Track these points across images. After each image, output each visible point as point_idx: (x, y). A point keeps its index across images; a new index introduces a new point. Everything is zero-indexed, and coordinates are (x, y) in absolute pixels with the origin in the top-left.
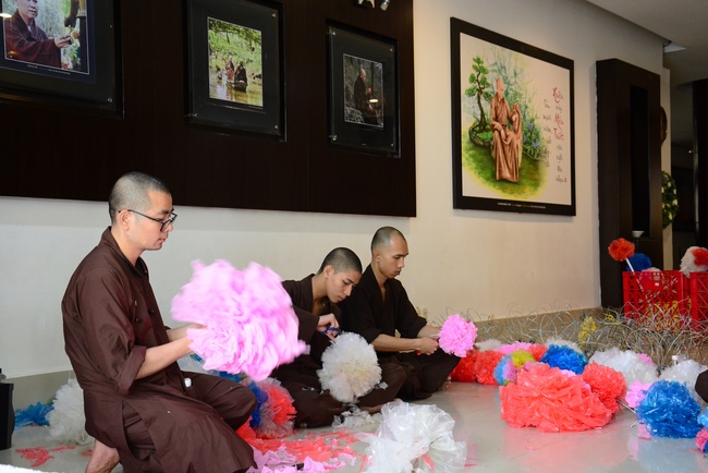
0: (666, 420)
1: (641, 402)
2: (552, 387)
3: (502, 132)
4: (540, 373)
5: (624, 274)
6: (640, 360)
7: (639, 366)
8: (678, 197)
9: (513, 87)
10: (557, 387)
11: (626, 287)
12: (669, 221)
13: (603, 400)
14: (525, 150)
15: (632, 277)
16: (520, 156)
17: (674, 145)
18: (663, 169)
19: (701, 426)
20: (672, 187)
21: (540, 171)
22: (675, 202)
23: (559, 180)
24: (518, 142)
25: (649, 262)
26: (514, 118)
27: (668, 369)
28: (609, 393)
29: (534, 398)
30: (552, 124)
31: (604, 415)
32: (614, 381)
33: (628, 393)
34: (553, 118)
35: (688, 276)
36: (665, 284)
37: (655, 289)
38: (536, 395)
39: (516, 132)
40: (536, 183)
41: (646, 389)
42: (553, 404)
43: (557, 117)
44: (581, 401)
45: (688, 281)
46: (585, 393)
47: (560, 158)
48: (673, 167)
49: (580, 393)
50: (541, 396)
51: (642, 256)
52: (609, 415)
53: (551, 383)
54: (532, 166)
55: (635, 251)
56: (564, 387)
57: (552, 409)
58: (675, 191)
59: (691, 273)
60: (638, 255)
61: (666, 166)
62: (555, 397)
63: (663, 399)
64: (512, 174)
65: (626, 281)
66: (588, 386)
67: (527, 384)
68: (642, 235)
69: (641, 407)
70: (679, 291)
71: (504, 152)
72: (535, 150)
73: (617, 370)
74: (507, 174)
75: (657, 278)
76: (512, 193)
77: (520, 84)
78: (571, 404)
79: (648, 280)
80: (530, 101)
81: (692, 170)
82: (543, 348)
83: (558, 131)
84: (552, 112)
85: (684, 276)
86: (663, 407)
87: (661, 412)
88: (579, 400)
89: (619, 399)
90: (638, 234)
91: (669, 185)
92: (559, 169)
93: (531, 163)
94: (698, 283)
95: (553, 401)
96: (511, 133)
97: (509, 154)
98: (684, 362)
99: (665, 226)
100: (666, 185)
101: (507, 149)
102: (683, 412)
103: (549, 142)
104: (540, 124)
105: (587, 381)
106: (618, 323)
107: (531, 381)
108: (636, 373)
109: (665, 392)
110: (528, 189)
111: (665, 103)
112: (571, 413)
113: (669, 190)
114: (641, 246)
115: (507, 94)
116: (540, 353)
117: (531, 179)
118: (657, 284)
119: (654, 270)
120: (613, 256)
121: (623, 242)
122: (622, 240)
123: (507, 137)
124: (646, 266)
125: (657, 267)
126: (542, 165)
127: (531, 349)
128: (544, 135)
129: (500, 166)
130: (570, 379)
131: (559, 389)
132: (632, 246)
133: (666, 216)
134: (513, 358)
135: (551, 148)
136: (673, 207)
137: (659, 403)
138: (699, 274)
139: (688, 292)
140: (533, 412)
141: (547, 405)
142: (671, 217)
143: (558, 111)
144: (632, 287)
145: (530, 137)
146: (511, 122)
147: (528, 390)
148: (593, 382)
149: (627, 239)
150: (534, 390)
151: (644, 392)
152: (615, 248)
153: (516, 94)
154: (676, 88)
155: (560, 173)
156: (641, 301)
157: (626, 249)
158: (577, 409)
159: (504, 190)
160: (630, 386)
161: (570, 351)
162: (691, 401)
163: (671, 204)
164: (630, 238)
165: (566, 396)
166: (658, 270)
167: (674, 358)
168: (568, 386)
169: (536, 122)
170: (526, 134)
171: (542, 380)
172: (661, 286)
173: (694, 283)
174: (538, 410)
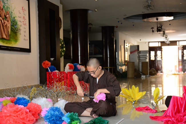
0: (53, 120)
1: (45, 114)
2: (15, 111)
3: (3, 21)
4: (11, 107)
5: (47, 73)
6: (47, 101)
7: (47, 103)
8: (65, 47)
9: (6, 5)
10: (16, 112)
11: (48, 77)
12: (62, 55)
13: (33, 115)
14: (12, 28)
15: (49, 74)
16: (10, 30)
17: (64, 30)
18: (60, 38)
19: (63, 121)
20: (63, 44)
21: (18, 36)
22: (64, 49)
23: (25, 40)
24: (9, 25)
25: (55, 68)
26: (7, 16)
27: (56, 103)
28: (36, 112)
29: (8, 116)
30: (22, 20)
31: (33, 120)
32: (38, 108)
33: (42, 112)
34: (22, 17)
35: (67, 73)
36: (60, 76)
37: (57, 78)
38: (8, 115)
39: (8, 21)
40: (16, 40)
41: (47, 110)
42: (15, 118)
43: (24, 17)
44: (25, 116)
45: (67, 74)
46: (27, 113)
47: (25, 32)
48: (64, 38)
49: (24, 113)
50: (10, 115)
51: (53, 66)
52: (35, 120)
53: (14, 110)
54: (14, 34)
55: (51, 65)
56: (19, 111)
57: (14, 120)
58: (64, 45)
59: (68, 72)
60: (52, 66)
61: (61, 37)
62: (15, 115)
63: (52, 113)
64: (7, 37)
65: (47, 75)
66: (28, 110)
67: (5, 111)
68: (54, 60)
69: (45, 116)
70: (64, 78)
71: (3, 28)
72: (15, 28)
73: (39, 104)
74: (5, 37)
75: (58, 74)
76: (7, 43)
77: (9, 4)
78: (21, 117)
79: (55, 75)
80: (13, 11)
81: (70, 39)
82: (15, 98)
83: (24, 22)
84: (22, 15)
85: (66, 73)
86: (53, 116)
87: (51, 117)
88: (24, 115)
89: (39, 114)
90: (52, 59)
91: (63, 43)
92: (25, 36)
93: (14, 33)
94: (70, 75)
95: (15, 116)
96: (6, 22)
97: (5, 29)
98: (61, 100)
99: (61, 57)
100: (61, 43)
101: (5, 27)
102: (59, 116)
103: (21, 26)
104: (17, 19)
105: (28, 109)
106: (43, 89)
107: (7, 110)
108: (46, 105)
109: (53, 110)
110: (13, 42)
111: (61, 16)
112: (21, 120)
113: (62, 45)
114: (53, 63)
115: (4, 7)
116: (14, 100)
117: (14, 39)
118: (58, 76)
119: (57, 71)
120: (44, 67)
121: (47, 62)
122: (47, 61)
123: (4, 23)
124: (54, 70)
125: (58, 70)
126: (18, 34)
127: (10, 99)
128: (19, 23)
129: (2, 33)
130: (21, 108)
131: (17, 112)
132: (50, 63)
133: (61, 53)
134: (3, 103)
135: (22, 28)
136: (64, 51)
137: (51, 114)
138: (70, 72)
139: (67, 78)
140: (7, 121)
141: (12, 118)
142: (63, 54)
143: (24, 15)
144: (50, 77)
145: (14, 24)
146: (6, 17)
147: (6, 113)
148: (30, 109)
149: (48, 61)
150: (8, 113)
151: (47, 111)
152: (44, 64)
153: (8, 7)
154: (65, 12)
155: (25, 37)
156: (52, 82)
157: (48, 64)
158: (23, 119)
159: (3, 42)
160: (43, 110)
161: (24, 99)
162: (62, 113)
163: (63, 50)
164: (50, 61)
165: (19, 114)
166: (58, 71)
167: (59, 99)
168: (21, 111)
169: (16, 18)
170: (12, 22)
171: (11, 109)
172: (59, 77)
173: (69, 75)
174: (9, 120)
